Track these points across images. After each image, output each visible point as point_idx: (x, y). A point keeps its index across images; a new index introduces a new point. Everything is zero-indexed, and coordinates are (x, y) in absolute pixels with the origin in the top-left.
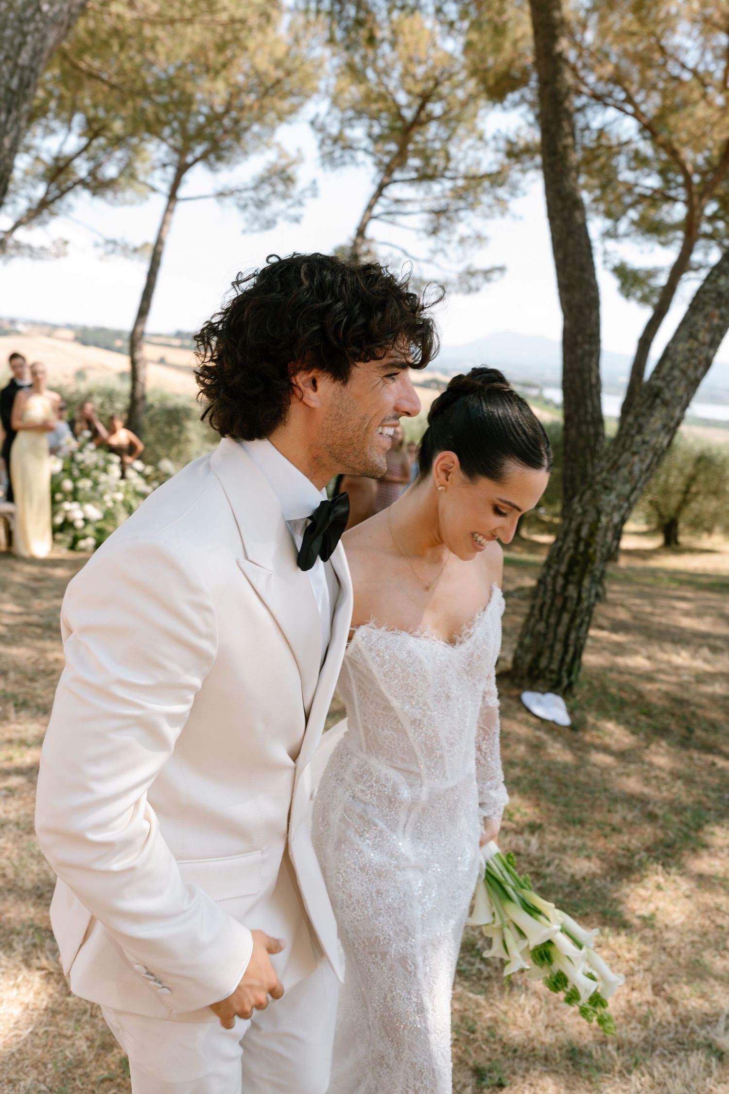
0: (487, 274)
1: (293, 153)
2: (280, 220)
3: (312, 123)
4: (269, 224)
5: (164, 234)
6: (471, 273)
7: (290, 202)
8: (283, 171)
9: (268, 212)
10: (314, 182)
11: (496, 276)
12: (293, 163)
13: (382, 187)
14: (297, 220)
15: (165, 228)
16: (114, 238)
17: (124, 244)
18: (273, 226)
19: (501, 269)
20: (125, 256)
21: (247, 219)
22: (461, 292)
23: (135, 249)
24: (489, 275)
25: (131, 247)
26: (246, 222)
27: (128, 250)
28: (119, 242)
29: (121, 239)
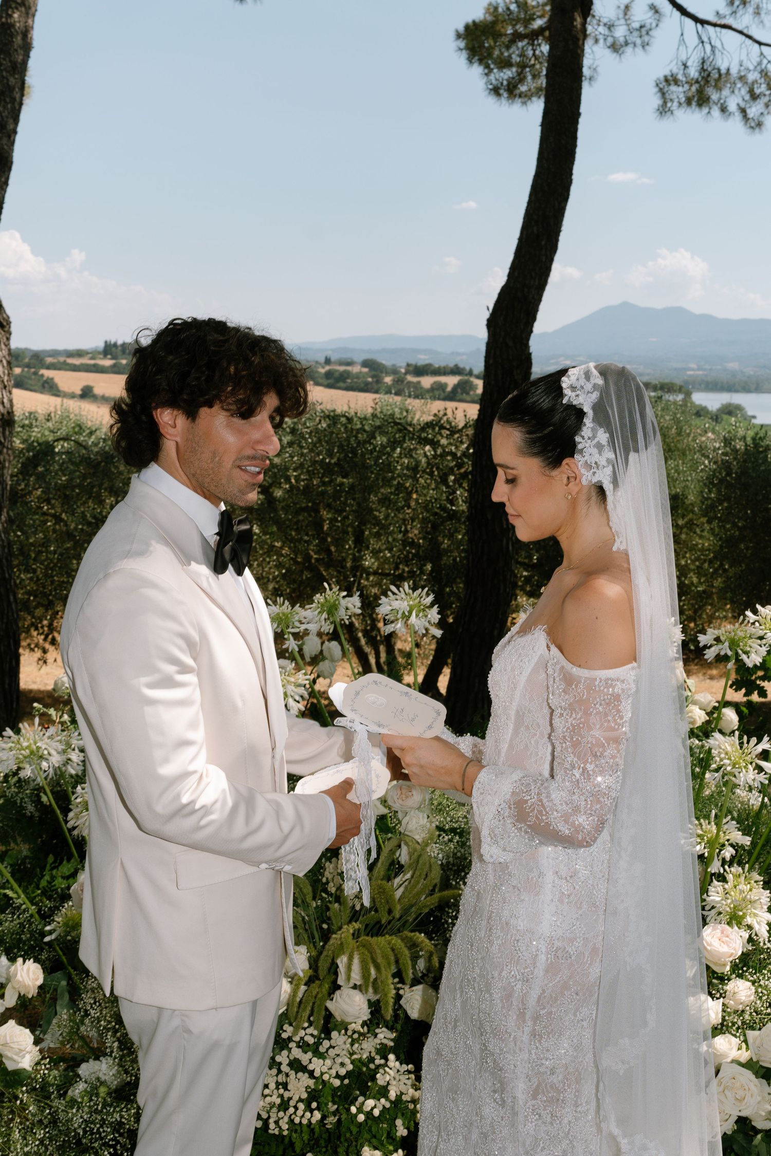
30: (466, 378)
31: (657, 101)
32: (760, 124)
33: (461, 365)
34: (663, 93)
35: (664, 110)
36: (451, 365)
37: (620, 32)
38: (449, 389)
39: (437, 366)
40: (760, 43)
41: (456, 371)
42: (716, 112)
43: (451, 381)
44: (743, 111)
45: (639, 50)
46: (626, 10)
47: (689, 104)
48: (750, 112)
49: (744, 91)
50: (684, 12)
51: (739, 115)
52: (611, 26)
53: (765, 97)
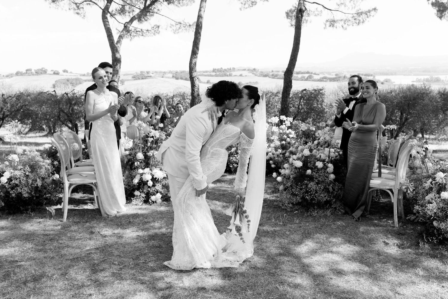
0: (367, 12)
5: (202, 13)
6: (359, 14)
11: (373, 13)
15: (202, 9)
16: (180, 21)
17: (184, 23)
18: (255, 4)
19: (375, 9)
20: (186, 29)
21: (242, 3)
22: (355, 24)
23: (190, 25)
24: (368, 14)
25: (188, 24)
26: (241, 4)
27: (187, 26)
28: (182, 22)
29: (183, 21)
30: (310, 74)
31: (324, 26)
32: (346, 29)
33: (309, 71)
34: (325, 25)
35: (325, 28)
36: (307, 71)
37: (316, 13)
39: (302, 71)
40: (345, 13)
41: (308, 73)
42: (335, 28)
43: (306, 75)
44: (343, 26)
45: (320, 16)
46: (317, 9)
47: (330, 26)
48: (344, 27)
49: (342, 22)
50: (328, 9)
51: (341, 27)
52: (314, 12)
53: (347, 23)
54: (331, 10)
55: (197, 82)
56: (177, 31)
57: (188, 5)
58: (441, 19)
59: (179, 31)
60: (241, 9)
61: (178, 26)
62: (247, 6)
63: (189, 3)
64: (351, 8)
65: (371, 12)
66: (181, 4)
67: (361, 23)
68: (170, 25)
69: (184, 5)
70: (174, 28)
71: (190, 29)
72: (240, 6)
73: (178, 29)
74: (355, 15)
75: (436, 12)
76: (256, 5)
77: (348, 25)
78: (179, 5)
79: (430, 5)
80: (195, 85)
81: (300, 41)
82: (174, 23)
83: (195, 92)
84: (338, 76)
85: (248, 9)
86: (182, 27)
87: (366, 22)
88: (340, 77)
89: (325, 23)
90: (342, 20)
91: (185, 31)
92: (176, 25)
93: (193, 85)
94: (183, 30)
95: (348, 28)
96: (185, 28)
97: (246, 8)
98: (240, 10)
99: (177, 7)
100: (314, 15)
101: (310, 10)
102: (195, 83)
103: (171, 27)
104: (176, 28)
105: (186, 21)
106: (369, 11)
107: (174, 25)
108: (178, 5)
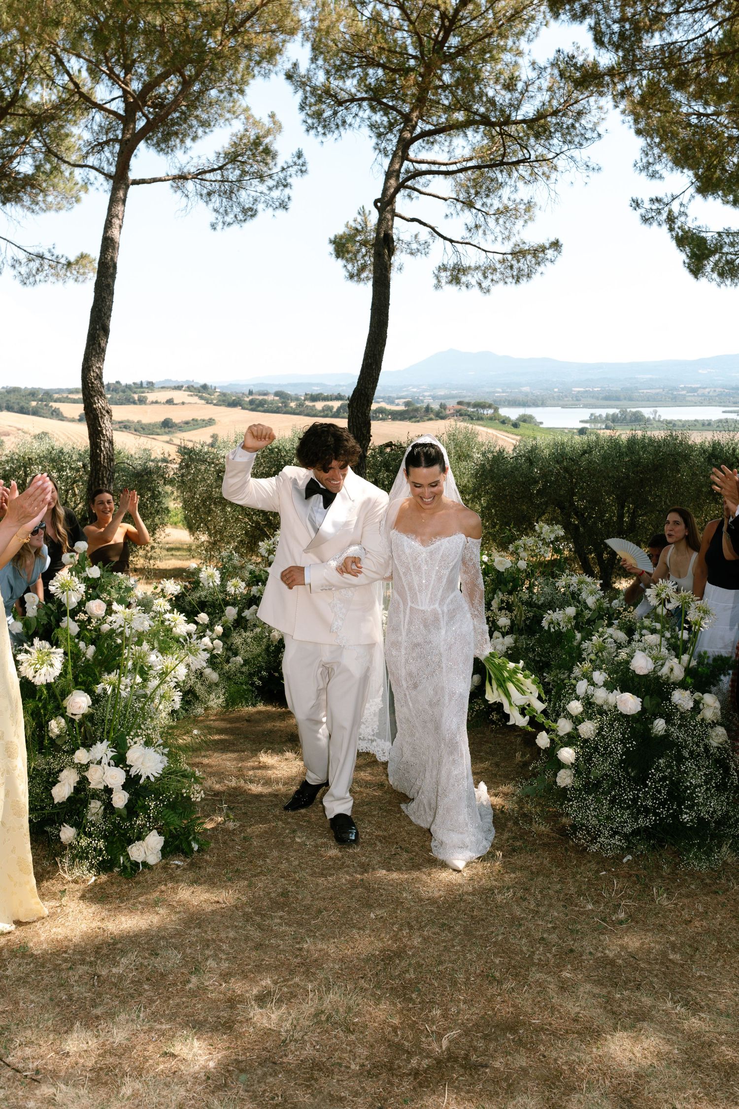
0: (538, 252)
1: (267, 122)
2: (260, 207)
3: (289, 77)
4: (249, 213)
5: (115, 233)
6: (518, 253)
7: (271, 183)
8: (257, 142)
9: (245, 197)
10: (299, 155)
11: (550, 253)
12: (268, 132)
13: (404, 145)
14: (283, 206)
15: (116, 221)
16: (41, 251)
17: (54, 258)
18: (252, 216)
19: (556, 245)
20: (57, 275)
21: (216, 211)
22: (510, 280)
23: (69, 264)
24: (541, 255)
25: (63, 261)
26: (215, 214)
27: (60, 266)
28: (47, 255)
29: (50, 251)
31: (435, 281)
32: (488, 291)
34: (437, 277)
35: (438, 286)
37: (414, 246)
38: (335, 410)
39: (326, 394)
40: (486, 251)
41: (338, 397)
42: (464, 288)
44: (480, 284)
45: (423, 256)
46: (416, 236)
47: (451, 282)
48: (484, 285)
49: (479, 275)
50: (445, 238)
51: (477, 287)
52: (409, 244)
53: (490, 277)
54: (451, 241)
55: (106, 424)
56: (32, 279)
57: (60, 209)
58: (696, 277)
59: (38, 278)
60: (213, 226)
61: (35, 265)
62: (229, 218)
63: (65, 202)
64: (500, 239)
65: (547, 251)
66: (41, 204)
67: (525, 279)
68: (10, 262)
69: (48, 208)
70: (24, 270)
71: (68, 274)
72: (212, 217)
73: (34, 272)
74: (510, 257)
75: (687, 261)
76: (255, 219)
77: (492, 280)
78: (37, 208)
79: (674, 243)
80: (101, 432)
81: (387, 316)
82: (22, 256)
83: (101, 451)
84: (411, 408)
85: (236, 226)
86: (46, 267)
87: (536, 277)
88: (417, 410)
89: (436, 272)
90: (477, 268)
91: (52, 279)
92: (30, 261)
93: (95, 433)
94: (47, 276)
95: (494, 289)
96: (53, 271)
97: (229, 224)
98: (210, 228)
99: (29, 214)
100: (409, 251)
101: (399, 240)
102: (103, 425)
103: (13, 266)
104: (28, 270)
105: (56, 252)
106: (543, 249)
107: (24, 261)
108: (33, 206)
